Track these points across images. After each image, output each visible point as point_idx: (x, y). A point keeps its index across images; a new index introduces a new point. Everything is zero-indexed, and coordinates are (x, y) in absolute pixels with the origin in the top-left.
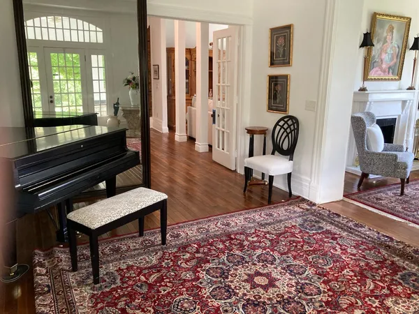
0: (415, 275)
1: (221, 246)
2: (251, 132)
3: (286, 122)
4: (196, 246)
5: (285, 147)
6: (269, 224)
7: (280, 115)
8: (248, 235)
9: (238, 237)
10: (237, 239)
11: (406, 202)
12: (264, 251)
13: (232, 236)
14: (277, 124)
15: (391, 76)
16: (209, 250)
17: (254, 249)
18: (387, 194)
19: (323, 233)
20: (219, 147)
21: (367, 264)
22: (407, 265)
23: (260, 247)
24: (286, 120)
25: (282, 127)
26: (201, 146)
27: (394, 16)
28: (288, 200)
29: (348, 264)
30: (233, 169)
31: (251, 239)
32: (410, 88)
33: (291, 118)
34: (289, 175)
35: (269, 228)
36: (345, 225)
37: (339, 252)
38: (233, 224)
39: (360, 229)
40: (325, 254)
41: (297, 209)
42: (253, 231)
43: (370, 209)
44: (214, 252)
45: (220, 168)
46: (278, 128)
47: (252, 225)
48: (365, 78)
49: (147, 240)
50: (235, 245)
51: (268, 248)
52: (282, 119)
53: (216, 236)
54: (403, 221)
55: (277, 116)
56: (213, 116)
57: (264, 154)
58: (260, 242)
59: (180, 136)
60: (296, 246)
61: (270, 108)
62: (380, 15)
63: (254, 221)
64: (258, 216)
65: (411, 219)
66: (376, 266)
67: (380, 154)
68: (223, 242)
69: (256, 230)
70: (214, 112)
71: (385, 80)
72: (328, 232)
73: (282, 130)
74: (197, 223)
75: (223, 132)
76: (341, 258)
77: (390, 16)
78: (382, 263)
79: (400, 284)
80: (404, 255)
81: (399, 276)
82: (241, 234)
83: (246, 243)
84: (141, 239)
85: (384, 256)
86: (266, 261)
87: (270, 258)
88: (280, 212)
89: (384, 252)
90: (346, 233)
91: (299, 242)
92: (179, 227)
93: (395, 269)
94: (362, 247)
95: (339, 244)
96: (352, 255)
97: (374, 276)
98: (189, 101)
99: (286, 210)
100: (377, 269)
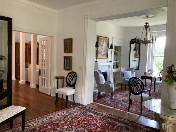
0: (120, 126)
1: (50, 127)
2: (57, 78)
3: (71, 74)
4: (39, 129)
5: (72, 83)
6: (68, 115)
7: (69, 72)
8: (60, 121)
9: (56, 122)
10: (56, 123)
11: (114, 101)
12: (68, 126)
13: (54, 122)
14: (68, 75)
15: (104, 57)
16: (45, 129)
17: (64, 126)
18: (107, 99)
19: (88, 116)
20: (42, 85)
21: (105, 125)
22: (117, 123)
23: (66, 125)
24: (71, 73)
25: (70, 76)
26: (33, 85)
27: (104, 37)
28: (74, 105)
29: (99, 126)
30: (49, 94)
31: (62, 123)
32: (111, 61)
33: (74, 72)
34: (74, 95)
35: (68, 117)
36: (96, 112)
37: (95, 122)
38: (53, 117)
39: (101, 113)
40: (90, 124)
41: (78, 108)
42: (62, 119)
43: (103, 105)
44: (47, 130)
45: (43, 94)
46: (68, 76)
47: (61, 117)
48: (97, 58)
49: (15, 130)
50: (56, 126)
51: (69, 125)
52: (70, 73)
53: (47, 123)
54: (114, 108)
55: (68, 72)
56: (40, 72)
57: (63, 87)
58: (66, 123)
59: (22, 81)
60: (80, 123)
61: (65, 69)
62: (100, 36)
63: (62, 115)
64: (63, 113)
65: (116, 107)
66: (108, 125)
67: (104, 85)
68: (50, 125)
69: (63, 118)
70: (40, 70)
71: (103, 58)
72: (90, 115)
73: (70, 77)
74: (37, 119)
75: (44, 79)
76: (96, 124)
77: (103, 37)
78: (110, 124)
79: (116, 130)
80: (116, 120)
81: (115, 127)
82: (57, 121)
83: (60, 124)
84: (12, 130)
85: (110, 121)
86: (69, 130)
87: (71, 129)
88: (71, 110)
89: (109, 120)
90: (96, 115)
91: (80, 121)
92: (29, 122)
93: (114, 125)
94: (103, 119)
95: (95, 119)
96: (99, 123)
97: (108, 129)
98: (27, 66)
99: (73, 109)
100: (109, 126)
